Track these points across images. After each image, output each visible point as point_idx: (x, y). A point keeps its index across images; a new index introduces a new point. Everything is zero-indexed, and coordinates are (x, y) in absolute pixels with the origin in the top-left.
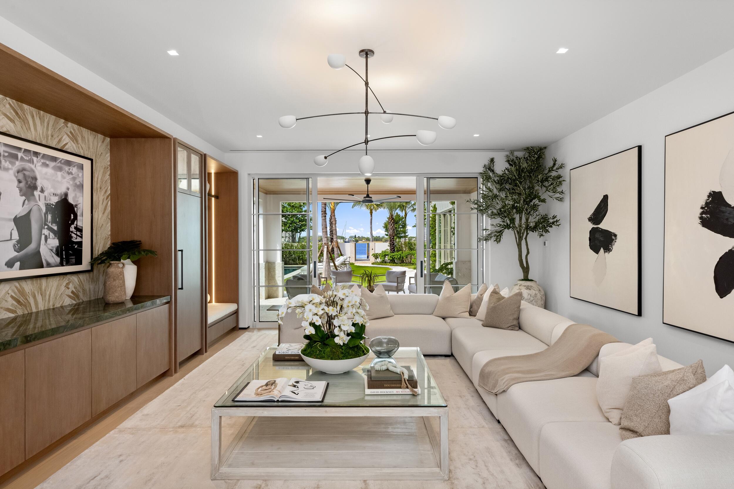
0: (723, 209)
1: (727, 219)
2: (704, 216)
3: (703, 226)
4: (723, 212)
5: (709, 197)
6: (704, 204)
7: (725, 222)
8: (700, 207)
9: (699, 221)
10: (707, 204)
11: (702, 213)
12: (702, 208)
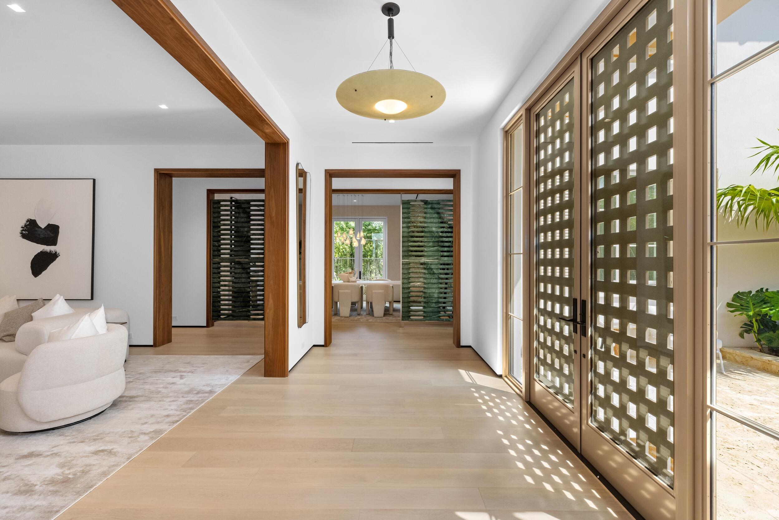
0: (37, 229)
1: (39, 235)
2: (23, 232)
3: (23, 238)
4: (36, 231)
5: (27, 222)
6: (24, 225)
7: (38, 236)
8: (21, 227)
9: (20, 235)
10: (26, 226)
11: (22, 231)
12: (22, 227)
